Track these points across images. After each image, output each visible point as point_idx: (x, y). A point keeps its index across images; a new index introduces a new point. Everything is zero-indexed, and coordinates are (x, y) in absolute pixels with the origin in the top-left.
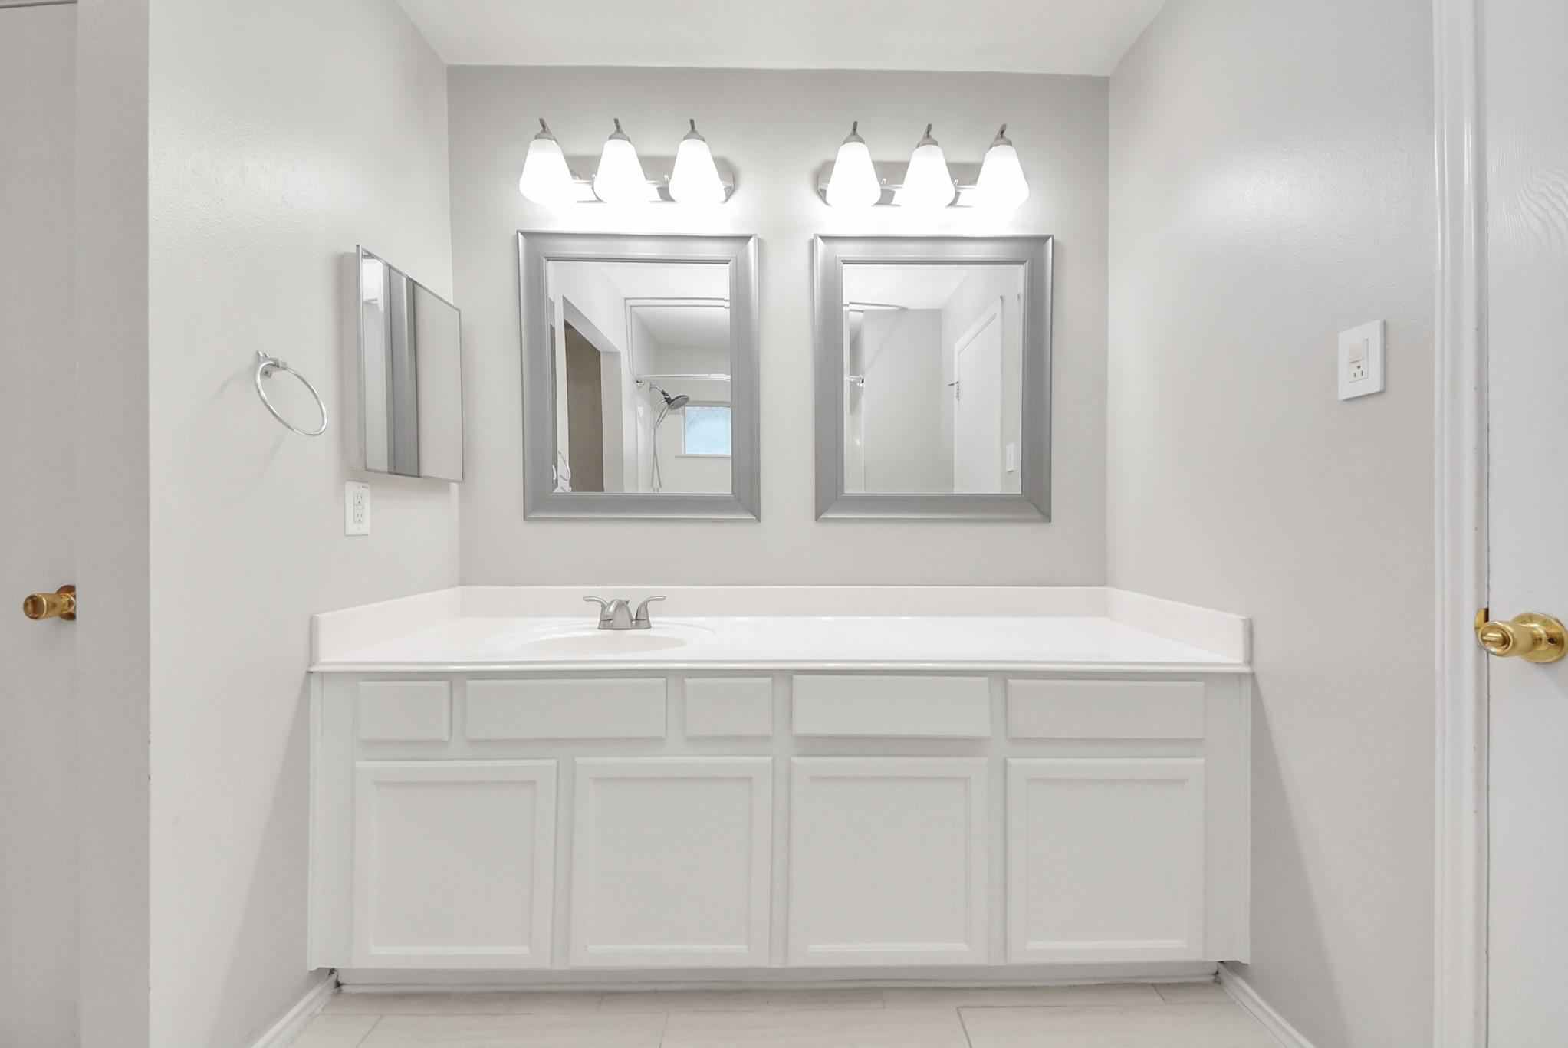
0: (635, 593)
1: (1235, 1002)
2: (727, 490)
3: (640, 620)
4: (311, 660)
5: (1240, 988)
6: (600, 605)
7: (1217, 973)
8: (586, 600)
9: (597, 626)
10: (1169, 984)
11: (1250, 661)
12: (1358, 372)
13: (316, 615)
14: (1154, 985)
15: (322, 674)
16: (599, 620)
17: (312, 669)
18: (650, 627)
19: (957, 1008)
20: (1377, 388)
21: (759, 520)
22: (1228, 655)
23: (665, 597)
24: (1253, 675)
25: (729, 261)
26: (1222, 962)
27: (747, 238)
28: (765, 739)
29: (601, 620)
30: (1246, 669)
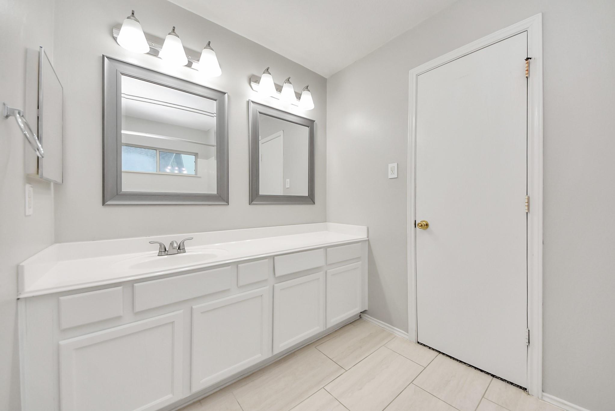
0: (178, 238)
1: (365, 321)
2: (215, 192)
3: (180, 248)
4: (18, 291)
5: (365, 317)
6: (159, 244)
7: (360, 316)
8: (150, 243)
9: (157, 254)
10: (353, 322)
11: (368, 237)
12: (393, 173)
13: (21, 264)
14: (350, 323)
15: (26, 299)
16: (158, 251)
17: (19, 297)
18: (185, 252)
19: (315, 347)
20: (396, 177)
21: (228, 204)
22: (363, 236)
23: (193, 238)
24: (368, 240)
25: (217, 100)
26: (361, 312)
27: (225, 93)
28: (266, 280)
29: (160, 252)
30: (367, 239)
